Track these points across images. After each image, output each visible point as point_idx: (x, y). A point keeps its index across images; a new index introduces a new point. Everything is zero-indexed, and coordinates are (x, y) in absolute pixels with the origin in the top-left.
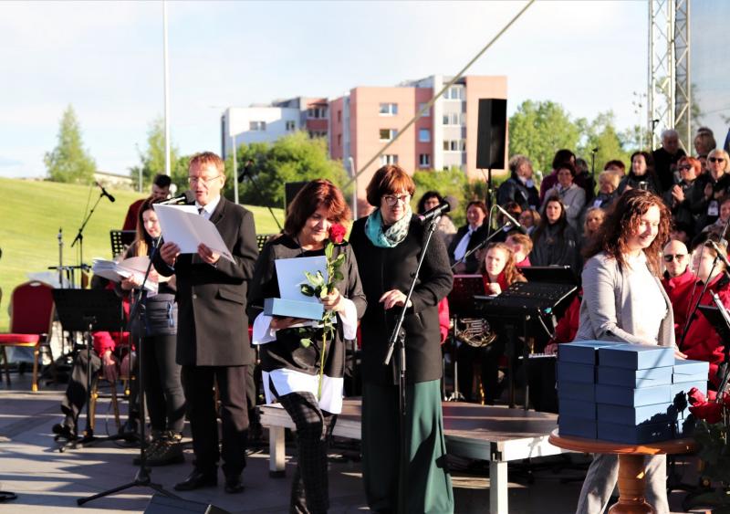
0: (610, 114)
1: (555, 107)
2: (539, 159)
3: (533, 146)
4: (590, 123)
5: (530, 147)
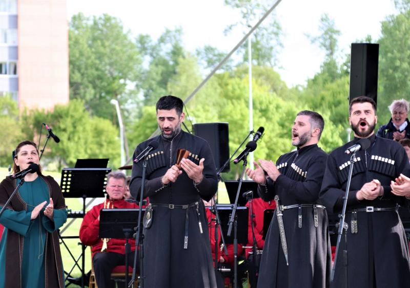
0: (179, 31)
1: (113, 21)
2: (92, 82)
3: (86, 69)
4: (154, 40)
5: (82, 71)
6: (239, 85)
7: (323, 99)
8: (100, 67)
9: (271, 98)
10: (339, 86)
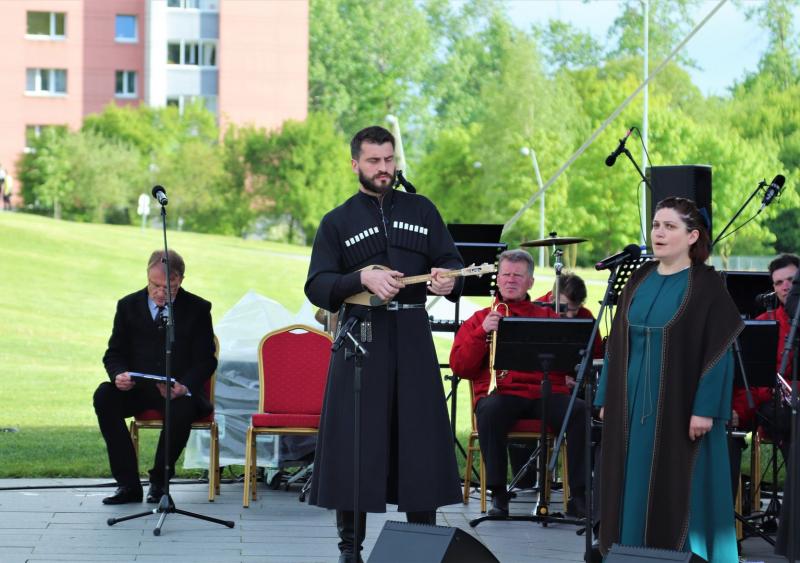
6: (614, 92)
7: (763, 120)
8: (361, 54)
9: (674, 118)
10: (793, 97)
